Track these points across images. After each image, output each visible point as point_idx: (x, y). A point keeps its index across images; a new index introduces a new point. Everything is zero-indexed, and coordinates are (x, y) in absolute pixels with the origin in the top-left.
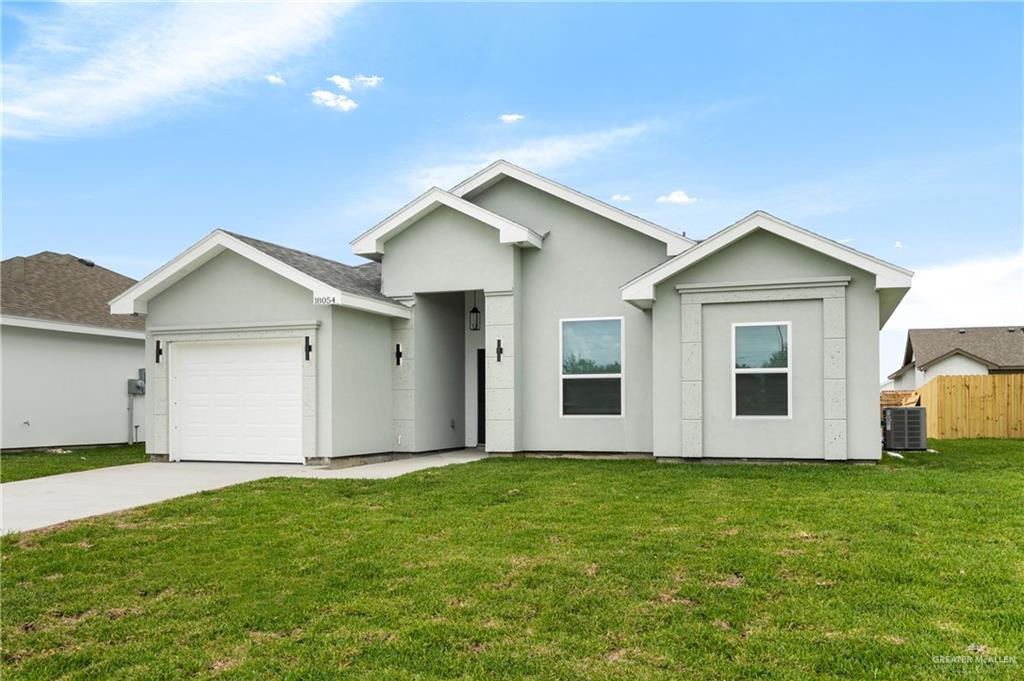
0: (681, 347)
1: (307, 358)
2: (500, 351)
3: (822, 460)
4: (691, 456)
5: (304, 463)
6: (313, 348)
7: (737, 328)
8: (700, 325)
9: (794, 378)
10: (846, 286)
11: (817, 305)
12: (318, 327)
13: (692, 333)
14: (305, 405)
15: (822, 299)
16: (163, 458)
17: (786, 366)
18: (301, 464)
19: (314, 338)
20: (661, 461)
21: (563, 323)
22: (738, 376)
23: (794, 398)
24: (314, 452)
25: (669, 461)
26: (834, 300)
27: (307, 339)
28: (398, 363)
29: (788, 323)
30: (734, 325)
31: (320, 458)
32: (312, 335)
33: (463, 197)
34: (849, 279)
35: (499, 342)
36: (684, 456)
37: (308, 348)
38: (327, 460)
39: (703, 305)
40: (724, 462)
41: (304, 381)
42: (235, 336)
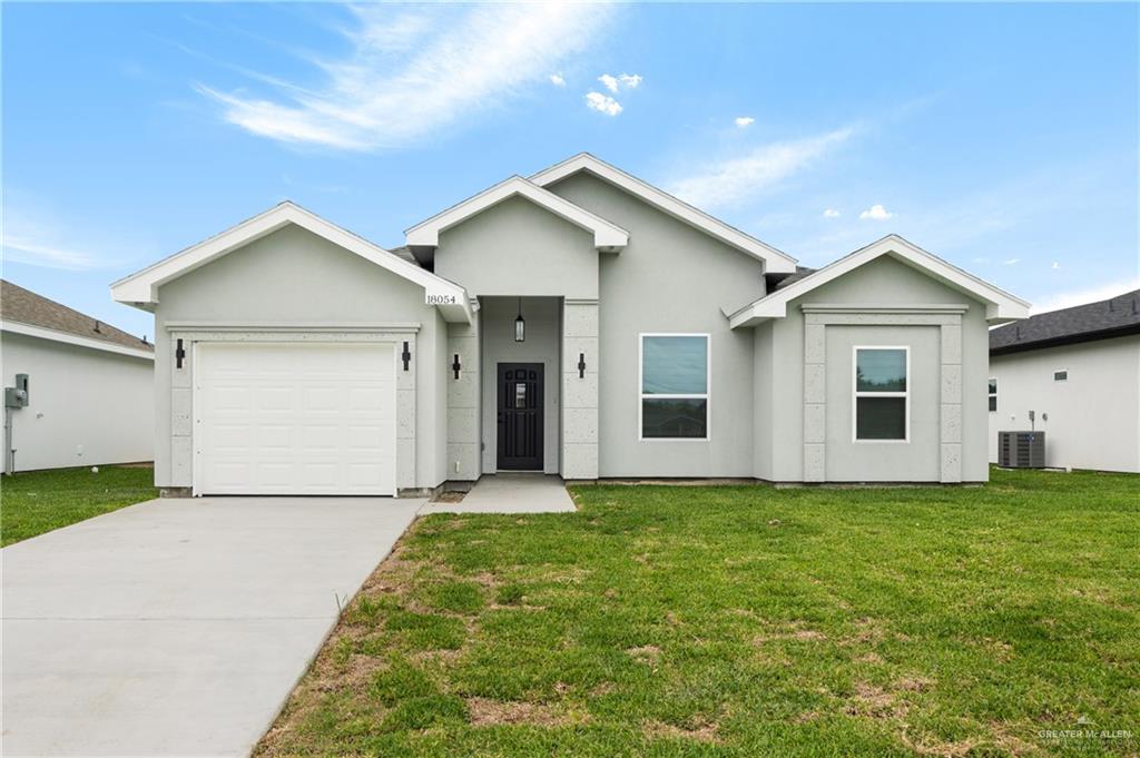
0: (804, 368)
1: (406, 368)
2: (582, 366)
3: (938, 483)
4: (814, 480)
5: (395, 495)
6: (413, 356)
7: (858, 351)
8: (823, 345)
9: (912, 402)
10: (962, 314)
11: (934, 332)
12: (418, 332)
13: (815, 353)
14: (401, 424)
15: (939, 326)
16: (182, 492)
17: (904, 390)
18: (391, 496)
19: (414, 344)
20: (778, 487)
21: (644, 338)
22: (859, 399)
23: (911, 422)
24: (413, 481)
25: (787, 487)
26: (952, 328)
27: (406, 344)
28: (457, 377)
29: (907, 348)
30: (856, 348)
31: (417, 490)
32: (411, 339)
33: (543, 187)
34: (967, 307)
35: (582, 355)
36: (807, 480)
37: (406, 356)
38: (425, 492)
39: (827, 325)
40: (844, 487)
41: (399, 396)
42: (301, 337)
